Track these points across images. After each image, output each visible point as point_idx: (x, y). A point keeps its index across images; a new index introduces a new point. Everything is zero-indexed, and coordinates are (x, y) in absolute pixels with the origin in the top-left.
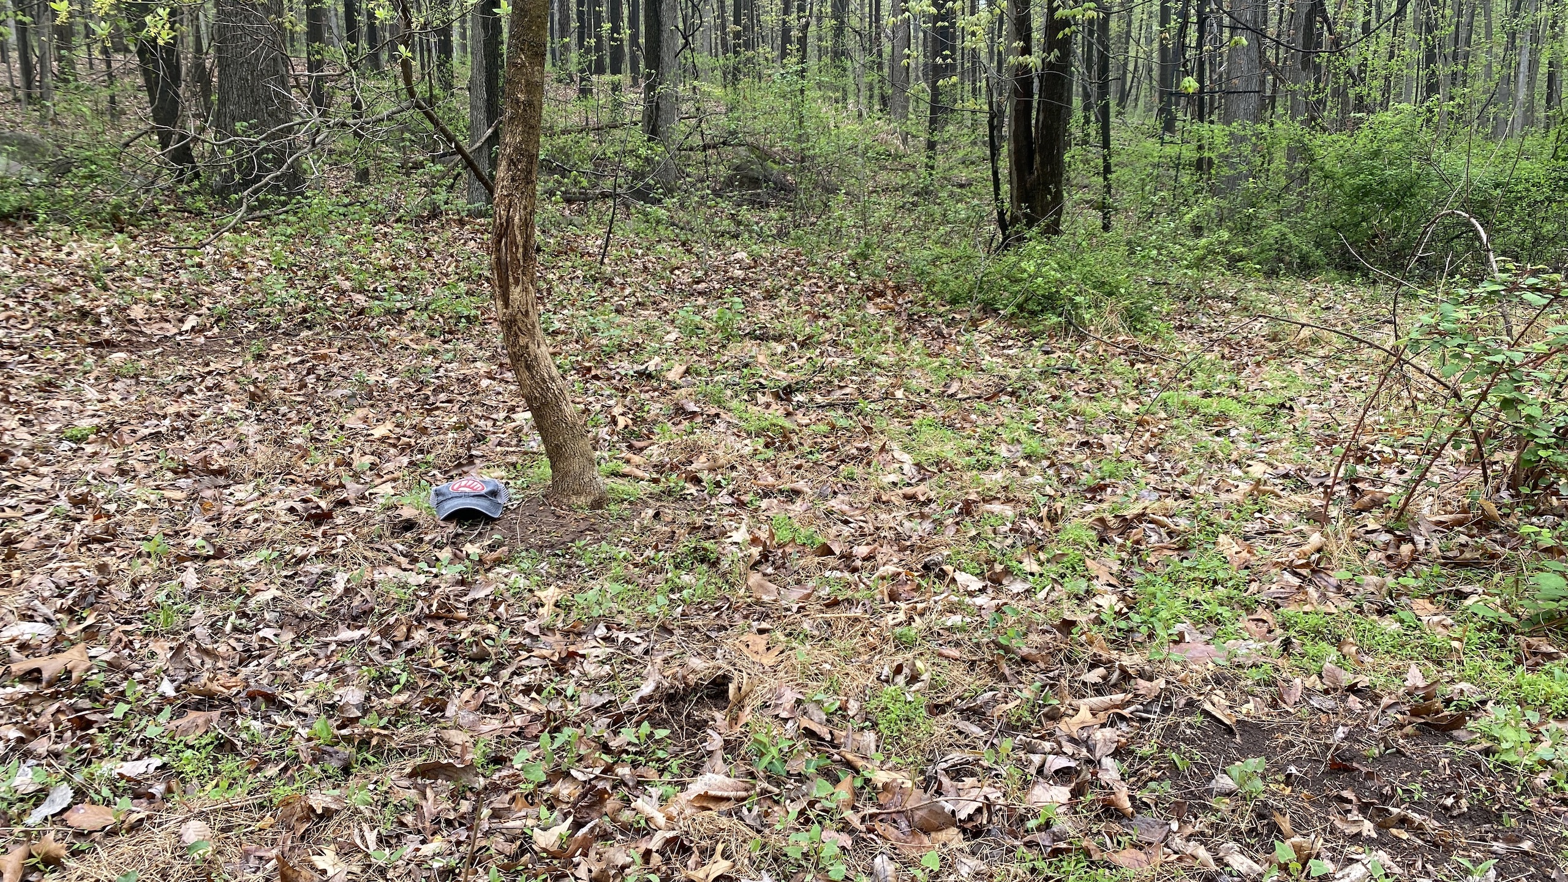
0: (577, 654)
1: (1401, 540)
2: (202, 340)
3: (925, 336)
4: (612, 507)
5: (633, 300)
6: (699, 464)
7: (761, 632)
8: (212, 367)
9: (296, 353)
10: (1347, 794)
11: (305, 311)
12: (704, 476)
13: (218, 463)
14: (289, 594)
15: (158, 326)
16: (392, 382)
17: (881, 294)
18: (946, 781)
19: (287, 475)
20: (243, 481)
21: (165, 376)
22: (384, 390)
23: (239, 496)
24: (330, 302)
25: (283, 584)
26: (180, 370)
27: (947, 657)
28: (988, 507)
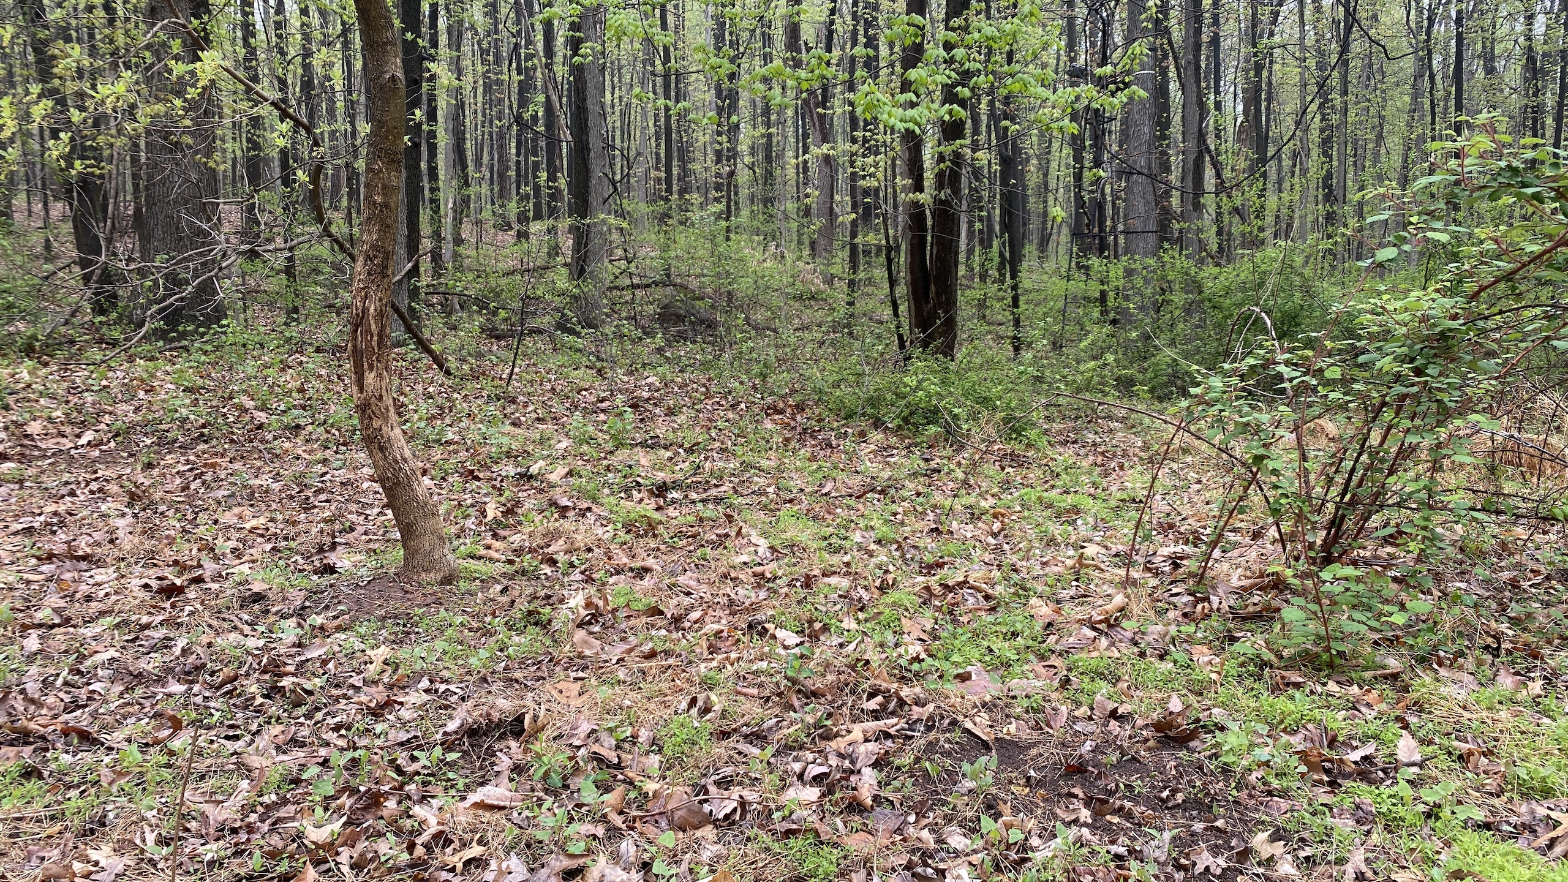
0: (395, 701)
1: (1198, 600)
2: (97, 453)
3: (814, 446)
4: (461, 583)
5: (534, 415)
6: (557, 548)
7: (576, 679)
8: (100, 473)
9: (188, 462)
10: (1077, 791)
11: (204, 426)
12: (561, 558)
13: (84, 548)
14: (128, 655)
15: (54, 441)
16: (276, 486)
17: (781, 412)
18: (713, 789)
19: (150, 559)
20: (105, 565)
21: (50, 482)
22: (267, 492)
23: (99, 578)
24: (231, 419)
25: (123, 648)
26: (66, 477)
27: (745, 695)
28: (826, 580)
